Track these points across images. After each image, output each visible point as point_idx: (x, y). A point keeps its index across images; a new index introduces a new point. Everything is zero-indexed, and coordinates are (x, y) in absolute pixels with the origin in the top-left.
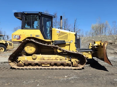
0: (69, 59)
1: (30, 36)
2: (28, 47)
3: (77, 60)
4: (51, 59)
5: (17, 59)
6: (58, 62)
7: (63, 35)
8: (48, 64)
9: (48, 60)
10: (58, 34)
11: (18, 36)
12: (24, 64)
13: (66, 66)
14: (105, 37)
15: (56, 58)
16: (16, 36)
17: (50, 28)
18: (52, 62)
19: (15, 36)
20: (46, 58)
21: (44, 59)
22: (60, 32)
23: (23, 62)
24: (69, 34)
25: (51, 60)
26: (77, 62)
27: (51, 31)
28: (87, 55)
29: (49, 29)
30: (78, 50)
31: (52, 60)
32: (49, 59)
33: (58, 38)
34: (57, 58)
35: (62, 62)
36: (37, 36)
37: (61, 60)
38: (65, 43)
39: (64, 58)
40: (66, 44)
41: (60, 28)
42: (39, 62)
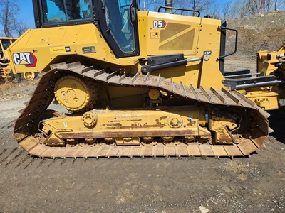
0: (201, 122)
1: (64, 53)
2: (65, 89)
3: (232, 126)
4: (142, 123)
5: (41, 129)
6: (165, 132)
7: (178, 35)
8: (135, 138)
9: (132, 126)
10: (158, 31)
11: (28, 55)
12: (65, 140)
13: (193, 141)
14: (280, 17)
15: (157, 121)
16: (21, 55)
17: (131, 12)
18: (145, 133)
19: (19, 54)
20: (125, 121)
21: (119, 126)
22: (163, 22)
23: (61, 137)
24: (197, 29)
25: (141, 127)
26: (230, 130)
27: (134, 24)
28: (261, 99)
29: (125, 17)
30: (229, 84)
31: (145, 126)
32: (135, 123)
33: (161, 48)
34: (162, 122)
35: (178, 132)
36: (88, 49)
37: (173, 126)
38: (186, 63)
39: (185, 118)
40: (189, 64)
41: (166, 9)
42: (105, 133)
